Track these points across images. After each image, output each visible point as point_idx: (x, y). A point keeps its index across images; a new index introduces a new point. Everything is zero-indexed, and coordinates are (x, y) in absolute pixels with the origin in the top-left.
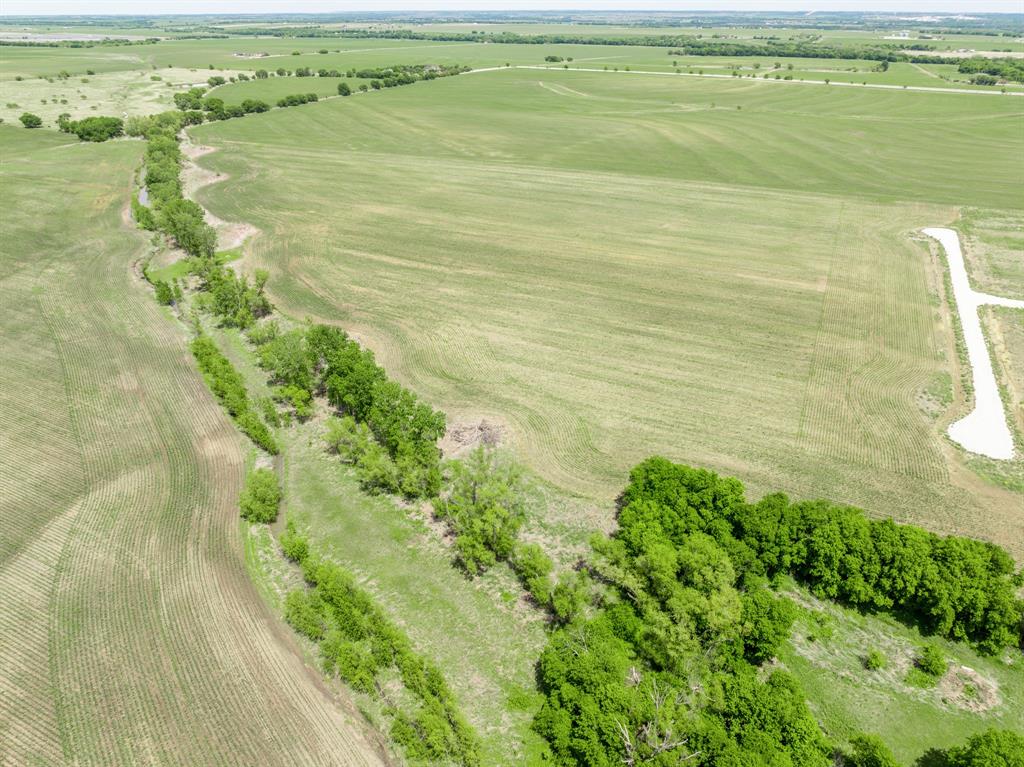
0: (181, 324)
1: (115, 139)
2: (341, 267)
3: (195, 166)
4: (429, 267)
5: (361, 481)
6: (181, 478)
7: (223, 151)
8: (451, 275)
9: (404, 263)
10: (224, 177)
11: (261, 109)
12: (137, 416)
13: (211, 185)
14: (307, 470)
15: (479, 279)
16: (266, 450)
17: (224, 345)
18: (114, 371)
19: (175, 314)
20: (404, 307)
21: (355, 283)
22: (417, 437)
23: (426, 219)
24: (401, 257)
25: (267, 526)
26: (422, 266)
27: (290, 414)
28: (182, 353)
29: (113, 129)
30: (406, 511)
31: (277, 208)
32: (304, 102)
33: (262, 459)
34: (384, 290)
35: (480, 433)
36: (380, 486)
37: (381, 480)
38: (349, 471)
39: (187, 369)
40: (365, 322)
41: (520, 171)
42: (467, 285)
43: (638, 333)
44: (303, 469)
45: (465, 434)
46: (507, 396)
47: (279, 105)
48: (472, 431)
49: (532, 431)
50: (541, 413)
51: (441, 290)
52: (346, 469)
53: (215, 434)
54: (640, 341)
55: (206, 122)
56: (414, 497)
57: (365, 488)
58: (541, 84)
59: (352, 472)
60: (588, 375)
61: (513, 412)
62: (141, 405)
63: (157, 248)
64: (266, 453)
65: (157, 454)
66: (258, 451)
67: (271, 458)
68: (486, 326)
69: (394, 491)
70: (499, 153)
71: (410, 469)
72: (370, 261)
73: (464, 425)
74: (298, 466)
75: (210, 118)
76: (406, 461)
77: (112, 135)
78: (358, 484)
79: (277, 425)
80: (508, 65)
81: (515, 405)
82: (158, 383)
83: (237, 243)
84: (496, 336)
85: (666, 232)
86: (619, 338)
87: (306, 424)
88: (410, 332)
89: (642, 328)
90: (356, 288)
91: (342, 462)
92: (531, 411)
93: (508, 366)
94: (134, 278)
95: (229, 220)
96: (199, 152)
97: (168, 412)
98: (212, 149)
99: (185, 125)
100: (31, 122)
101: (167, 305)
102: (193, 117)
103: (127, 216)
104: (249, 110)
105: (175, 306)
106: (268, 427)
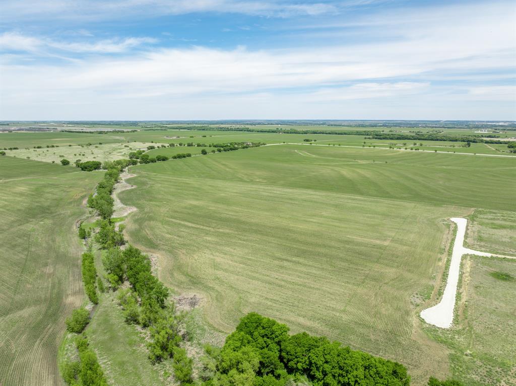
0: (84, 247)
1: (97, 170)
2: (164, 227)
3: (124, 182)
5: (127, 318)
7: (139, 176)
10: (134, 187)
12: (46, 284)
13: (128, 190)
14: (106, 312)
16: (92, 301)
17: (98, 257)
18: (46, 265)
19: (84, 243)
24: (194, 223)
25: (76, 335)
26: (202, 227)
27: (110, 287)
28: (78, 259)
29: (97, 166)
30: (140, 332)
31: (151, 200)
33: (89, 306)
34: (180, 237)
36: (134, 321)
39: (77, 266)
43: (287, 260)
51: (205, 238)
53: (75, 293)
55: (139, 164)
56: (147, 327)
60: (254, 278)
62: (50, 280)
63: (90, 215)
64: (92, 303)
65: (46, 300)
66: (89, 302)
69: (139, 323)
73: (185, 297)
74: (103, 309)
75: (141, 163)
78: (125, 319)
79: (103, 292)
80: (284, 143)
82: (61, 270)
83: (126, 214)
87: (115, 292)
89: (290, 258)
90: (167, 235)
92: (219, 292)
93: (218, 272)
94: (74, 227)
95: (126, 205)
96: (129, 176)
97: (60, 283)
98: (135, 175)
99: (129, 165)
100: (65, 163)
101: (82, 238)
102: (133, 162)
103: (85, 201)
104: (159, 160)
105: (86, 240)
106: (99, 292)
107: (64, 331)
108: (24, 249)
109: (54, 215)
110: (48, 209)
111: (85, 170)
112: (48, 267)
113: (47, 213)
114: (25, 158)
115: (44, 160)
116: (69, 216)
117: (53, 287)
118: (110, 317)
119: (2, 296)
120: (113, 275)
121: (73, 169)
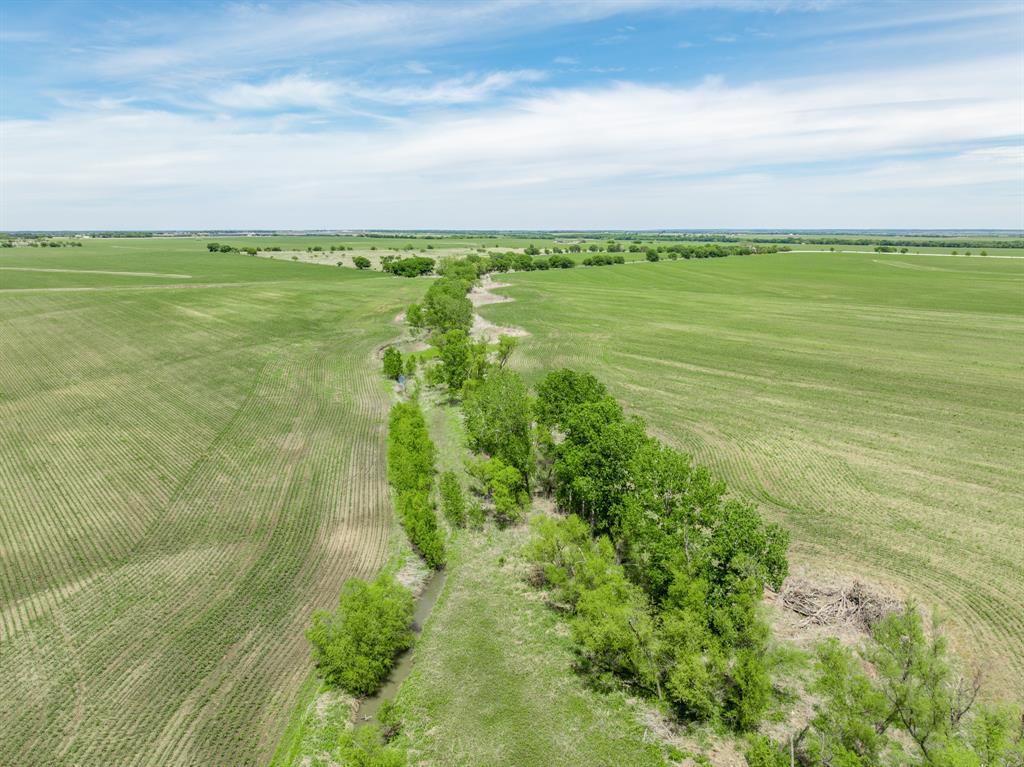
0: (397, 397)
1: (425, 277)
2: (619, 368)
3: (486, 293)
5: (578, 653)
6: (265, 575)
7: (519, 286)
8: (774, 387)
9: (704, 370)
10: (509, 300)
11: (566, 265)
12: (273, 478)
13: (496, 304)
14: (477, 606)
15: (818, 392)
16: (423, 557)
17: (436, 422)
18: (287, 428)
19: (397, 389)
20: (701, 411)
21: (632, 381)
23: (738, 337)
24: (701, 365)
25: (352, 701)
26: (731, 374)
27: (485, 513)
28: (378, 423)
29: (425, 267)
30: (670, 750)
31: (557, 321)
32: (609, 263)
33: (411, 571)
34: (673, 391)
35: (852, 607)
36: (615, 673)
37: (621, 660)
38: (559, 625)
39: (375, 439)
42: (801, 397)
44: (472, 604)
45: (815, 602)
46: (905, 550)
47: (584, 263)
48: (832, 600)
49: (984, 627)
50: (995, 593)
51: (761, 399)
52: (554, 622)
53: (361, 520)
55: (512, 271)
56: (693, 717)
57: (582, 670)
58: (875, 261)
59: (563, 630)
61: (924, 581)
62: (289, 469)
63: (413, 339)
64: (422, 563)
65: (262, 529)
66: (411, 557)
67: (426, 572)
68: (842, 444)
69: (645, 692)
70: (833, 296)
71: (692, 644)
72: (659, 365)
73: (814, 584)
74: (466, 595)
75: (516, 269)
76: (686, 622)
77: (422, 272)
78: (570, 656)
79: (459, 524)
80: (835, 250)
81: (924, 565)
82: (326, 446)
84: (860, 460)
87: (507, 531)
88: (708, 438)
90: (633, 387)
91: (550, 606)
92: (968, 585)
93: (895, 503)
94: (374, 357)
95: (500, 325)
96: (495, 285)
97: (316, 481)
98: (508, 285)
99: (490, 270)
100: (362, 264)
101: (392, 378)
102: (500, 265)
103: (401, 317)
104: (554, 264)
105: (401, 384)
106: (444, 526)
107: (303, 672)
108: (241, 390)
109: (328, 333)
110: (317, 325)
111: (400, 275)
112: (291, 435)
113: (314, 330)
114: (290, 259)
115: (322, 263)
116: (363, 338)
117: (293, 492)
118: (499, 634)
119: (136, 497)
120: (502, 464)
121: (376, 274)
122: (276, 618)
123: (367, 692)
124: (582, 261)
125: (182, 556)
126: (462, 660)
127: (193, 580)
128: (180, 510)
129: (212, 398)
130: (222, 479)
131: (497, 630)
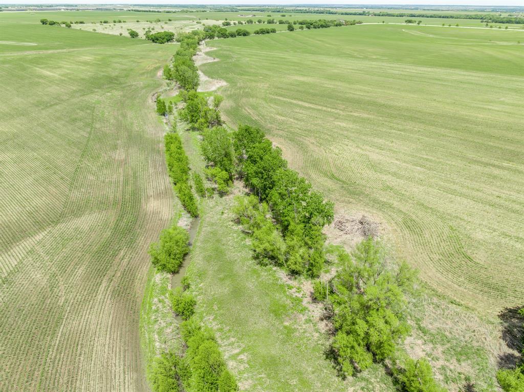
0: (166, 126)
1: (169, 43)
2: (272, 105)
3: (204, 55)
4: (329, 109)
5: (255, 251)
6: (122, 224)
7: (221, 50)
8: (343, 115)
9: (312, 106)
10: (216, 60)
11: (245, 34)
12: (115, 176)
13: (210, 63)
14: (214, 233)
15: (363, 119)
16: (189, 212)
17: (187, 141)
18: (115, 147)
19: (165, 121)
20: (309, 131)
21: (278, 114)
22: (307, 220)
23: (329, 85)
24: (311, 103)
25: (169, 276)
26: (324, 108)
27: (214, 189)
28: (159, 142)
29: (169, 38)
30: (288, 286)
31: (242, 75)
32: (268, 33)
33: (185, 219)
34: (297, 119)
35: (360, 226)
36: (269, 258)
37: (271, 253)
38: (247, 240)
39: (159, 152)
40: (281, 136)
41: (392, 65)
42: (354, 122)
43: (494, 166)
44: (212, 232)
45: (347, 225)
46: (385, 200)
47: (255, 33)
48: (353, 224)
49: (406, 231)
50: (414, 217)
51: (336, 123)
52: (245, 239)
53: (159, 195)
54: (496, 172)
55: (216, 38)
56: (297, 273)
57: (256, 258)
58: (404, 30)
59: (249, 241)
60: (454, 192)
61: (389, 213)
62: (121, 170)
63: (169, 88)
64: (189, 215)
65: (116, 203)
66: (184, 212)
67: (191, 220)
68: (368, 148)
69: (280, 265)
70: (378, 57)
71: (296, 249)
72: (291, 103)
73: (347, 217)
74: (209, 229)
75: (219, 37)
76: (294, 241)
77: (168, 41)
78: (252, 253)
79: (203, 196)
80: (383, 22)
81: (390, 207)
82: (136, 157)
83: (214, 88)
84: (375, 156)
85: (503, 103)
86: (479, 168)
87: (224, 198)
88: (311, 146)
89: (496, 163)
90: (279, 117)
91: (243, 232)
92: (405, 214)
93: (385, 178)
94: (150, 101)
95: (212, 78)
96: (208, 49)
97: (135, 177)
98: (215, 49)
99: (205, 38)
100: (134, 35)
101: (162, 115)
102: (210, 34)
103: (160, 73)
104: (239, 34)
105: (167, 117)
106: (196, 196)
107: (147, 266)
108: (87, 125)
109: (124, 85)
110: (116, 80)
111: (156, 42)
112: (118, 151)
113: (116, 83)
114: (91, 30)
115: (111, 33)
116: (143, 88)
117: (126, 182)
118: (224, 245)
119: (53, 189)
120: (220, 170)
121: (142, 41)
122: (131, 244)
123: (175, 272)
124: (254, 31)
125: (83, 218)
126: (210, 256)
127: (91, 230)
128: (75, 195)
129: (74, 130)
130: (91, 177)
131: (222, 243)
